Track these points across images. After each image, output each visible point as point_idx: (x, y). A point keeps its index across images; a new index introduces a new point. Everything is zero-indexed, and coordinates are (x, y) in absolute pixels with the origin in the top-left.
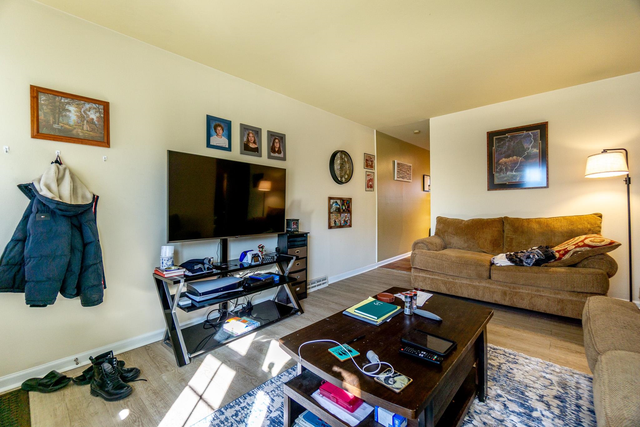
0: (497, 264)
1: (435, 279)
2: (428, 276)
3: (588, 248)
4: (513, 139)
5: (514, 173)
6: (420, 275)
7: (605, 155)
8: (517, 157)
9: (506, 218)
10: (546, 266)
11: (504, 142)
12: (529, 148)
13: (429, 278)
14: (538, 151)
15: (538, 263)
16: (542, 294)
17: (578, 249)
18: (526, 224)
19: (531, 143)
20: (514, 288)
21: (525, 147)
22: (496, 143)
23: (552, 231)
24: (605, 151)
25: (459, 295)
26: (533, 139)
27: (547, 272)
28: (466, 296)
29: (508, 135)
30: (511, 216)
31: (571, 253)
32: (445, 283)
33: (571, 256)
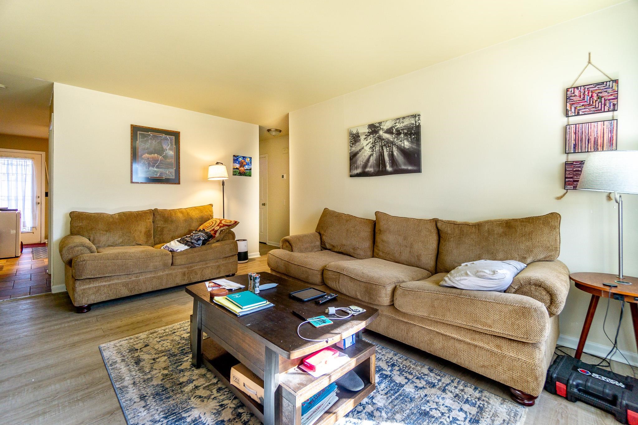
0: (177, 250)
1: (113, 284)
2: (104, 283)
3: (227, 227)
4: (155, 138)
5: (155, 169)
6: (91, 285)
7: (217, 166)
8: (158, 155)
9: (156, 210)
10: (208, 244)
11: (147, 138)
12: (167, 150)
13: (105, 286)
14: (173, 153)
15: (204, 243)
16: (208, 265)
17: (222, 228)
18: (173, 214)
19: (169, 145)
20: (191, 267)
21: (164, 148)
22: (139, 138)
23: (191, 218)
24: (217, 163)
25: (143, 291)
26: (170, 142)
27: (211, 248)
28: (150, 290)
29: (151, 133)
30: (160, 208)
31: (219, 231)
32: (126, 285)
33: (220, 233)
